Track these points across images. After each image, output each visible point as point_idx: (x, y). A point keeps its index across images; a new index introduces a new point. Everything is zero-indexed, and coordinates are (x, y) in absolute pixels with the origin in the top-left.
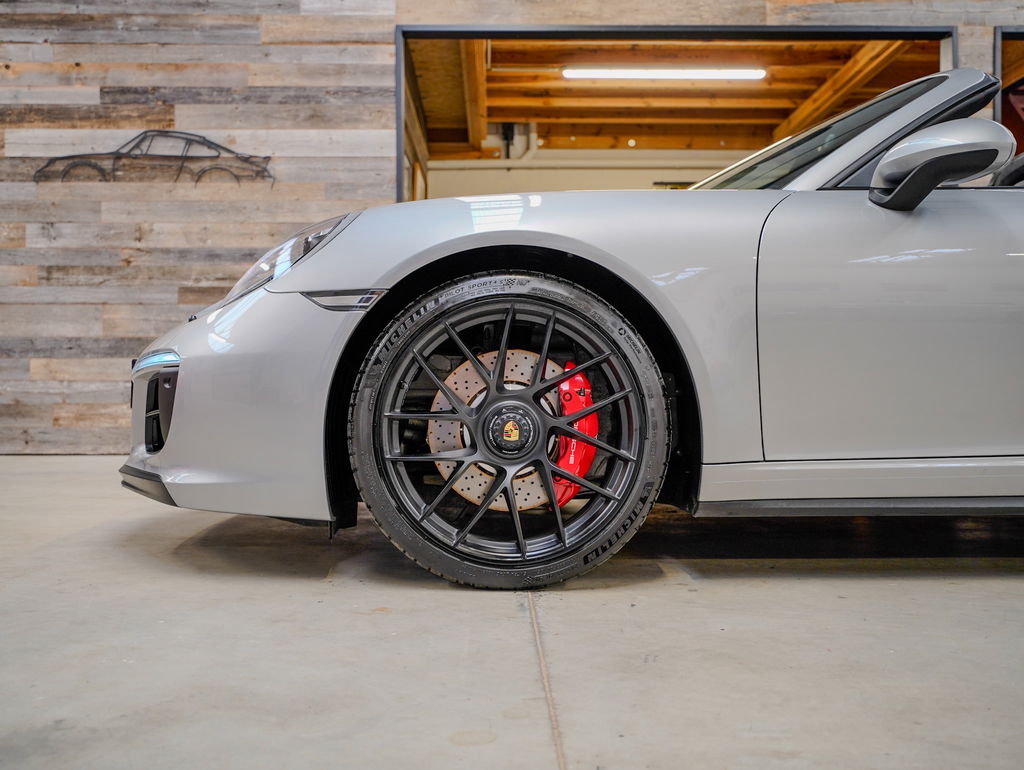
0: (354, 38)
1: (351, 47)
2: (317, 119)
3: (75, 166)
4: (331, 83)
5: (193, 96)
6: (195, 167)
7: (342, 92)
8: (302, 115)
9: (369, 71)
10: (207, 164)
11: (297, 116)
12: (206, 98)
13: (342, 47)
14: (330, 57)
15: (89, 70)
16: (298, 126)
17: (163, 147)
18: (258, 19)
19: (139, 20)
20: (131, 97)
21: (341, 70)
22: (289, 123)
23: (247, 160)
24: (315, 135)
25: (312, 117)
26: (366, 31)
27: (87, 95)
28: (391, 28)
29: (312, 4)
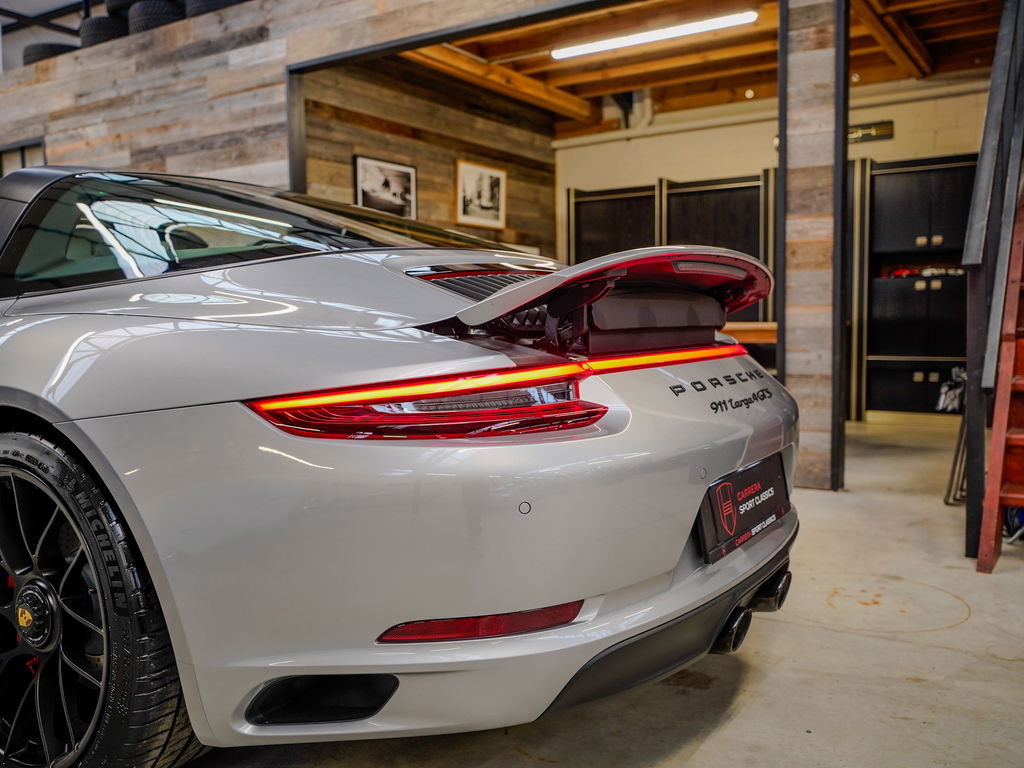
0: (261, 83)
1: (260, 92)
2: (242, 157)
4: (247, 125)
5: (174, 149)
7: (256, 131)
8: (234, 155)
9: (271, 111)
11: (230, 158)
12: (181, 150)
13: (252, 93)
14: (241, 105)
15: (125, 139)
16: (232, 165)
18: (205, 79)
19: (145, 94)
20: (144, 156)
21: (254, 113)
22: (227, 164)
24: (240, 171)
25: (239, 156)
26: (267, 75)
27: (123, 158)
28: (281, 71)
29: (237, 57)
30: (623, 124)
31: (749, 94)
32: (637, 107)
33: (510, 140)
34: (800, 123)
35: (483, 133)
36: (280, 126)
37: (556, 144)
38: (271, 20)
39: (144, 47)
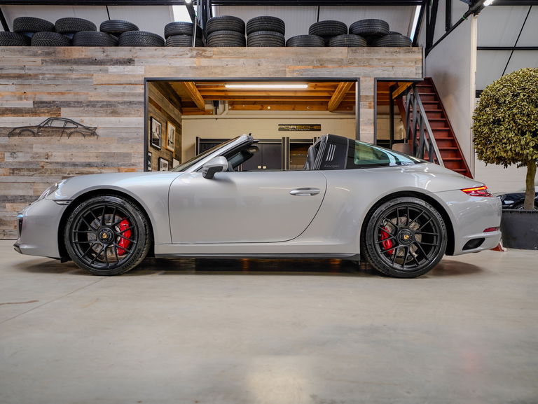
0: (129, 82)
1: (127, 86)
2: (114, 113)
3: (23, 131)
4: (120, 99)
5: (68, 104)
6: (69, 131)
7: (124, 103)
8: (109, 111)
9: (133, 95)
10: (73, 130)
11: (107, 112)
12: (72, 105)
13: (124, 86)
14: (120, 90)
15: (29, 95)
16: (107, 116)
17: (56, 124)
18: (92, 75)
19: (48, 76)
20: (45, 105)
21: (123, 95)
22: (104, 115)
23: (88, 128)
24: (113, 119)
25: (112, 112)
26: (133, 80)
27: (28, 104)
28: (142, 79)
29: (113, 69)
30: (214, 113)
31: (269, 108)
36: (139, 103)
37: (183, 117)
38: (136, 57)
39: (48, 54)
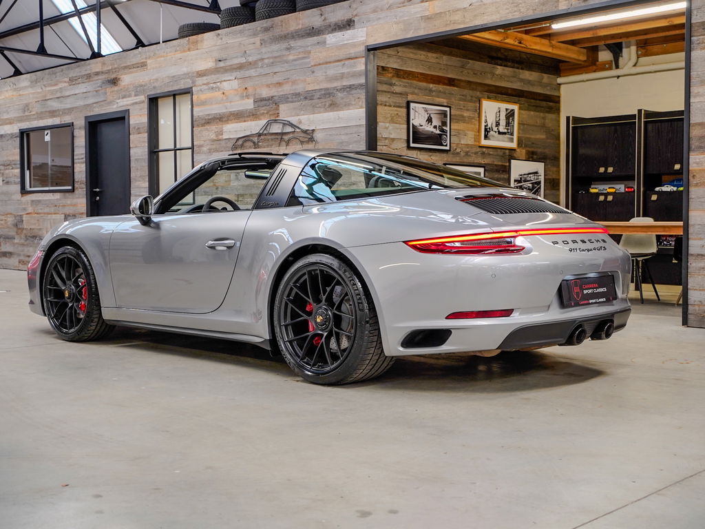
0: (348, 57)
1: (347, 62)
2: (333, 106)
3: (245, 141)
4: (338, 84)
5: (285, 99)
6: (286, 138)
7: (344, 89)
8: (327, 104)
9: (354, 75)
10: (291, 135)
11: (325, 105)
12: (290, 99)
13: (342, 63)
14: (334, 70)
15: (250, 91)
16: (326, 111)
17: (276, 128)
18: (309, 52)
19: (266, 61)
20: (264, 103)
21: (342, 76)
22: (322, 109)
23: (305, 132)
24: (331, 115)
25: (331, 105)
26: (353, 51)
27: (249, 104)
28: (362, 48)
29: (332, 39)
30: (614, 65)
32: (625, 51)
33: (522, 80)
34: (698, 95)
35: (501, 77)
36: (361, 85)
37: (560, 80)
38: (356, 15)
39: (267, 30)
